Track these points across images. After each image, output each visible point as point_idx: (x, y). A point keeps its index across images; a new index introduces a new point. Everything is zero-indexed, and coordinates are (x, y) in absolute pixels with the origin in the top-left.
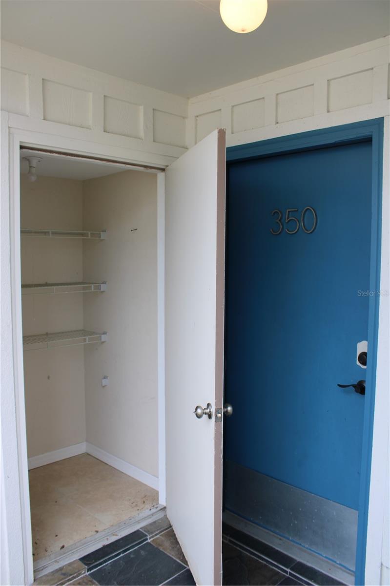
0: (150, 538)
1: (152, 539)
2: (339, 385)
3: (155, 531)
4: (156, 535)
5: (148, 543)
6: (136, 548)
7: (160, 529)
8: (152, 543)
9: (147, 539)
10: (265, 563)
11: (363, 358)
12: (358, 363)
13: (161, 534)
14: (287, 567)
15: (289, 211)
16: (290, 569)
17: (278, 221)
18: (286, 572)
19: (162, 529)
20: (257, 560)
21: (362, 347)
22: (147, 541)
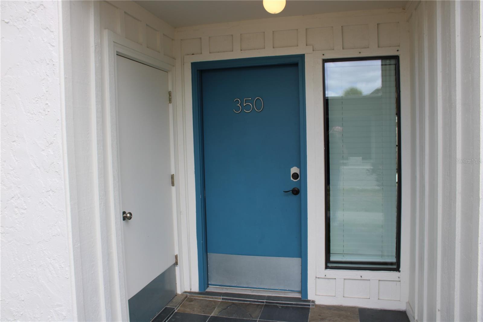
0: (176, 309)
1: (177, 310)
2: (284, 192)
3: (177, 305)
4: (178, 307)
5: (176, 312)
6: (172, 316)
7: (179, 304)
8: (178, 312)
9: (174, 311)
10: (249, 303)
11: (295, 176)
12: (292, 179)
13: (180, 306)
14: (264, 300)
15: (245, 100)
16: (266, 300)
17: (239, 105)
18: (263, 302)
19: (180, 304)
20: (244, 303)
21: (294, 170)
22: (175, 312)
